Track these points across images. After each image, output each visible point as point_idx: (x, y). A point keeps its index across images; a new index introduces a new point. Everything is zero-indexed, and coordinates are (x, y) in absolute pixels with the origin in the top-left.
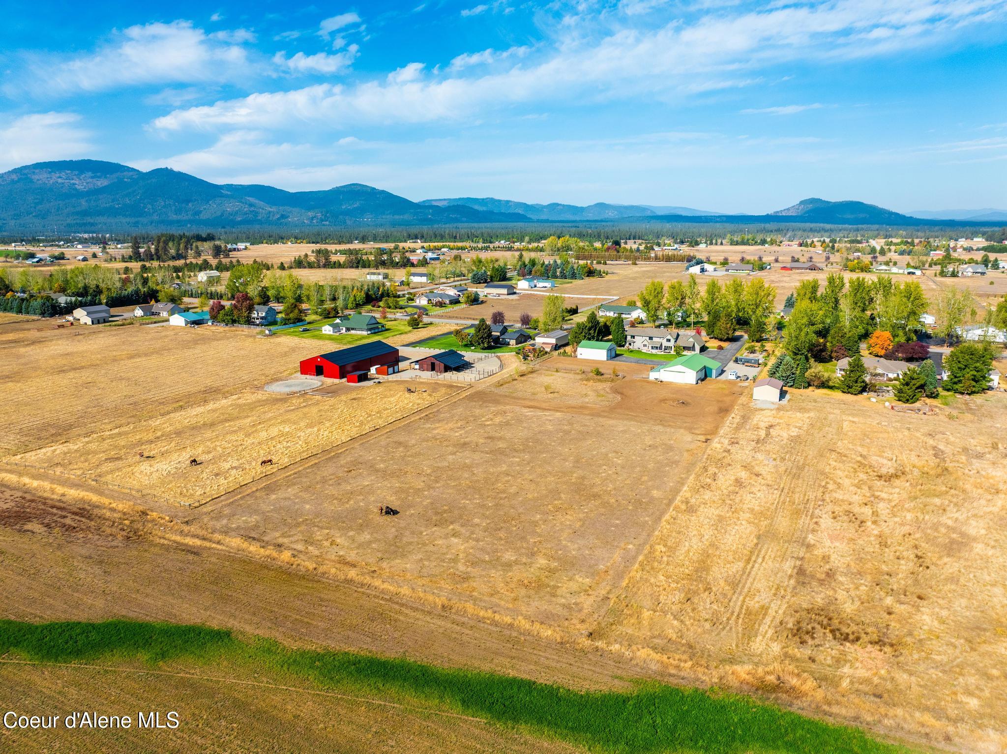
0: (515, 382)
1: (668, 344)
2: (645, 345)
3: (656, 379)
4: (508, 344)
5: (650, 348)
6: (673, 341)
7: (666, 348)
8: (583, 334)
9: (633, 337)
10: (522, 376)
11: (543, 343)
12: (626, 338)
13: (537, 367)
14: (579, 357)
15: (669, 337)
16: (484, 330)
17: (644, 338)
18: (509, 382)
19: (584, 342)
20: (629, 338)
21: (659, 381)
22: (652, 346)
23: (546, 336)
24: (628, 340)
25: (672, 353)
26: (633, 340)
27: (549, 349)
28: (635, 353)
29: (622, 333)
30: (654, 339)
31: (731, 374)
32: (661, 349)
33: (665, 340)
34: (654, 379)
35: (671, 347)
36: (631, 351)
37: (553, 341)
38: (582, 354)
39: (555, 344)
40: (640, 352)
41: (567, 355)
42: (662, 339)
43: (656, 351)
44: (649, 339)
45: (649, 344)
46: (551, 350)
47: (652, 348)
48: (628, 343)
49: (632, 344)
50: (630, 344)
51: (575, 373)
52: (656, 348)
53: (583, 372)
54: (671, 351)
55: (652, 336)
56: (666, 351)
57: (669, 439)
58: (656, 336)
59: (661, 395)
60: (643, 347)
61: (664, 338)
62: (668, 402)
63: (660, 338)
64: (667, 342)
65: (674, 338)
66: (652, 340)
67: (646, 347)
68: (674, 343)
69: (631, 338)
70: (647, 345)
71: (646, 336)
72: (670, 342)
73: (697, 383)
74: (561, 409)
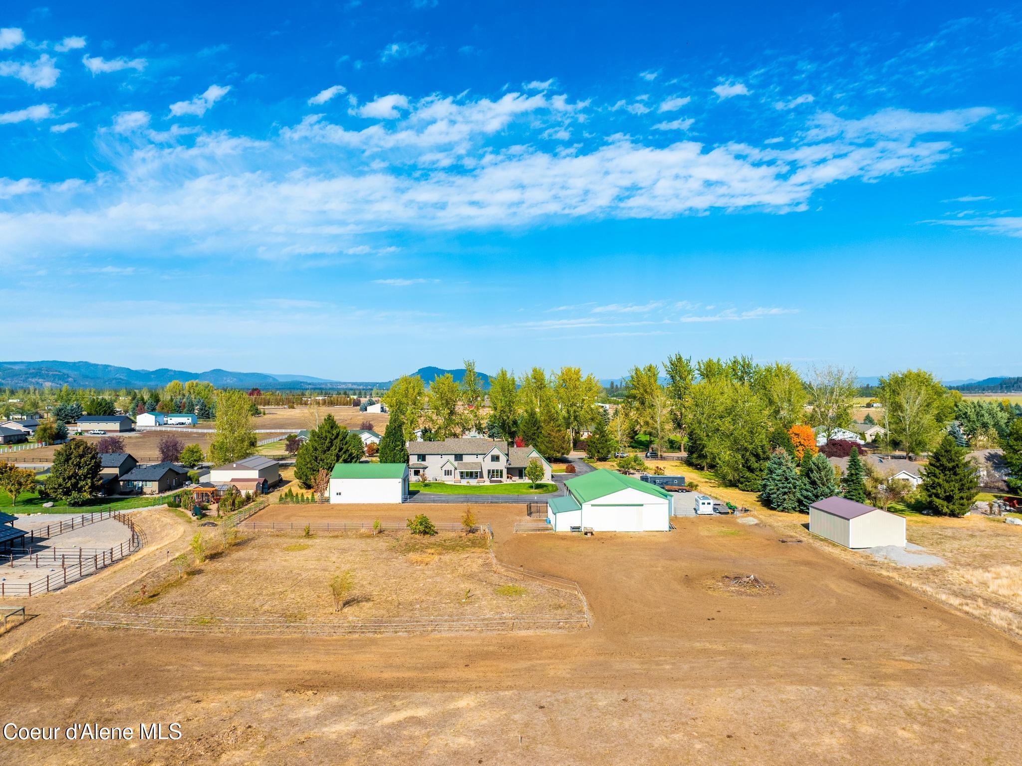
1: (496, 466)
2: (448, 473)
4: (141, 492)
5: (458, 476)
6: (503, 458)
7: (492, 473)
8: (334, 451)
9: (422, 457)
10: (213, 557)
11: (233, 480)
12: (408, 460)
13: (244, 530)
14: (334, 500)
15: (496, 452)
16: (81, 456)
17: (445, 458)
18: (178, 583)
19: (339, 467)
20: (413, 460)
21: (586, 534)
22: (462, 473)
23: (235, 466)
24: (413, 464)
25: (505, 483)
26: (423, 463)
27: (251, 492)
28: (435, 487)
29: (402, 450)
30: (466, 459)
31: (704, 504)
32: (482, 477)
33: (489, 458)
34: (569, 530)
35: (501, 472)
36: (426, 485)
37: (254, 474)
38: (340, 494)
39: (262, 480)
40: (442, 485)
41: (303, 500)
42: (481, 457)
43: (473, 482)
44: (456, 459)
45: (456, 469)
46: (256, 493)
47: (462, 477)
48: (413, 470)
49: (421, 471)
50: (417, 473)
51: (362, 536)
52: (471, 475)
53: (380, 532)
54: (502, 480)
55: (462, 453)
56: (493, 479)
58: (469, 453)
59: (651, 565)
60: (446, 475)
61: (485, 454)
62: (707, 584)
63: (477, 456)
64: (492, 461)
65: (506, 454)
66: (462, 460)
67: (451, 475)
68: (506, 463)
69: (418, 460)
70: (451, 471)
71: (449, 453)
72: (499, 461)
73: (670, 529)
74: (449, 673)
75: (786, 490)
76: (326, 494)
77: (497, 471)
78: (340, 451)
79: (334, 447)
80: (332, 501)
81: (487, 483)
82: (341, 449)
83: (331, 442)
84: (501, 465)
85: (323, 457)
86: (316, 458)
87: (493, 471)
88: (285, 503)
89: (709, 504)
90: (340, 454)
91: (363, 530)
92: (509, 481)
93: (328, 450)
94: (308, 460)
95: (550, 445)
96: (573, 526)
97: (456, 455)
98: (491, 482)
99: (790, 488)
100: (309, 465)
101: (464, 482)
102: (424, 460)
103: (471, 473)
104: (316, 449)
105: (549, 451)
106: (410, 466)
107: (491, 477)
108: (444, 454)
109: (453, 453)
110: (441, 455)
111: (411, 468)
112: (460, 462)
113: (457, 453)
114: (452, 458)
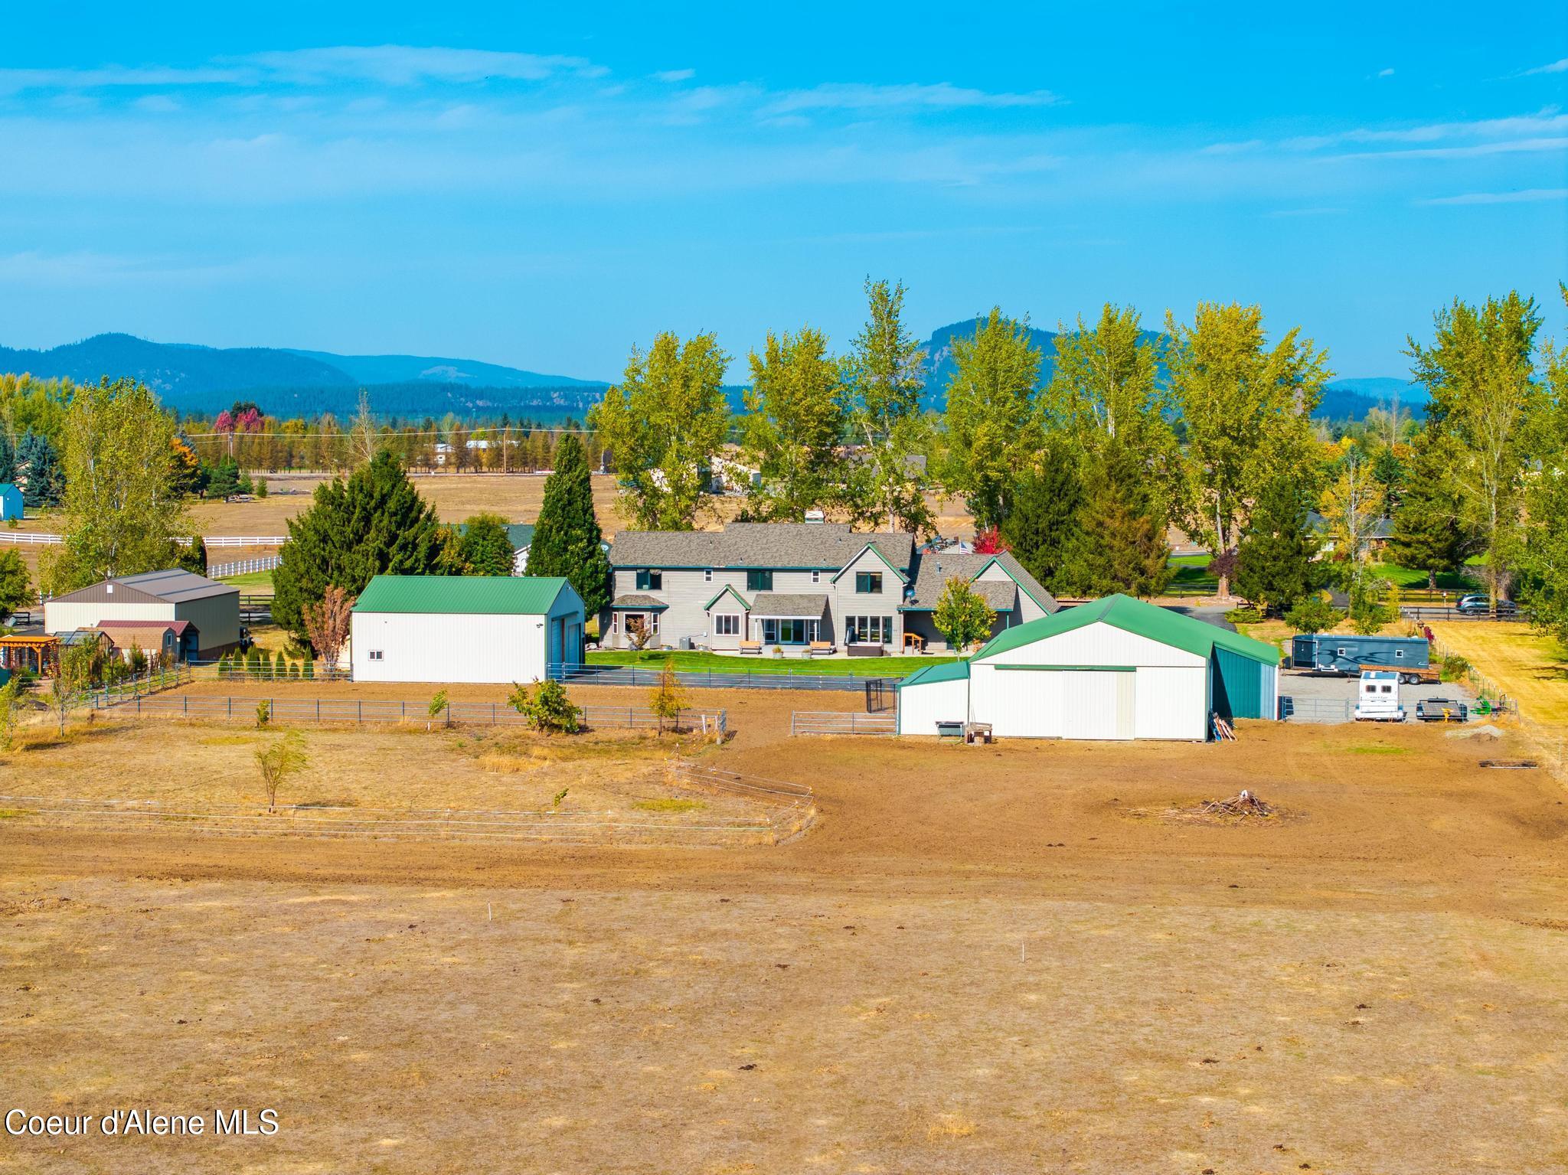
1: (870, 606)
2: (727, 625)
3: (950, 727)
5: (758, 635)
6: (893, 583)
7: (858, 628)
8: (374, 541)
9: (650, 579)
10: (35, 747)
11: (102, 624)
12: (609, 585)
13: (117, 716)
14: (364, 672)
15: (871, 563)
17: (720, 580)
19: (381, 584)
20: (625, 585)
21: (971, 740)
23: (110, 589)
24: (625, 597)
25: (895, 656)
26: (654, 594)
27: (150, 652)
28: (677, 661)
29: (591, 555)
30: (783, 584)
31: (1371, 689)
32: (827, 634)
33: (849, 580)
34: (935, 731)
35: (888, 621)
36: (653, 657)
37: (165, 612)
38: (379, 655)
39: (183, 626)
40: (709, 657)
41: (281, 672)
42: (825, 578)
43: (794, 652)
44: (752, 585)
45: (751, 613)
46: (161, 657)
47: (770, 638)
48: (621, 616)
49: (648, 617)
50: (634, 621)
51: (399, 731)
52: (797, 633)
53: (450, 725)
54: (887, 647)
55: (770, 565)
56: (859, 644)
57: (1441, 964)
58: (790, 566)
59: (1059, 787)
60: (719, 631)
61: (837, 570)
62: (1142, 810)
63: (816, 574)
64: (859, 590)
65: (902, 571)
66: (770, 588)
67: (736, 631)
68: (905, 597)
69: (639, 586)
70: (736, 619)
71: (731, 565)
72: (880, 592)
73: (1211, 736)
74: (439, 874)
76: (343, 663)
77: (875, 622)
78: (389, 544)
79: (372, 534)
80: (358, 677)
81: (842, 655)
82: (393, 538)
83: (367, 519)
84: (888, 602)
85: (345, 558)
87: (863, 621)
89: (1387, 689)
90: (390, 551)
91: (403, 721)
92: (912, 652)
93: (360, 541)
94: (302, 567)
96: (944, 720)
97: (750, 571)
98: (852, 652)
100: (304, 583)
101: (768, 652)
102: (656, 583)
103: (797, 625)
104: (325, 539)
105: (1095, 577)
106: (615, 604)
107: (854, 638)
108: (716, 570)
109: (745, 565)
110: (708, 573)
111: (617, 610)
112: (763, 592)
113: (755, 565)
114: (740, 580)
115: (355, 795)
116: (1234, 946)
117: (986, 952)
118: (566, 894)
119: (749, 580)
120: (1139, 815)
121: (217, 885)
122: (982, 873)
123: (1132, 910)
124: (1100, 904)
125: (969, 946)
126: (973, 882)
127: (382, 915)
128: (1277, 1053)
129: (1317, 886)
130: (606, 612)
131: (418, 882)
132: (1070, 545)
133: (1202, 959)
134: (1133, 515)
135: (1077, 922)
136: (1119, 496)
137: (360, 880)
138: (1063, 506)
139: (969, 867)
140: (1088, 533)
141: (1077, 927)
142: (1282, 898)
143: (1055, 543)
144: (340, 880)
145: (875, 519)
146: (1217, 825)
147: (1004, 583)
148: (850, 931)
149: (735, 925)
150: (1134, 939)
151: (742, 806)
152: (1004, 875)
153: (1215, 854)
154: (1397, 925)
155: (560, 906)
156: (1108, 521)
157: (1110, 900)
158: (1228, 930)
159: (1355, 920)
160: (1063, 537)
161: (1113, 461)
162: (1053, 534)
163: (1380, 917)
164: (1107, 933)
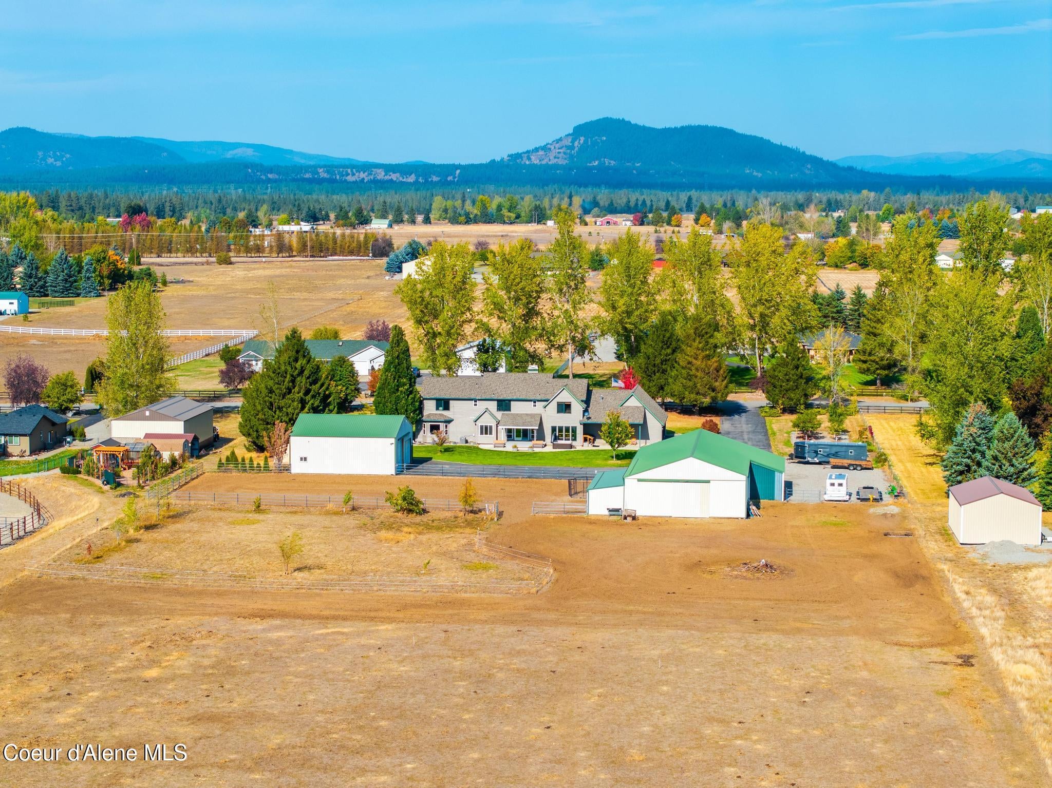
0: (140, 548)
1: (564, 420)
2: (486, 430)
3: (614, 511)
4: (4, 452)
5: (503, 436)
6: (577, 408)
7: (558, 433)
8: (297, 394)
9: (444, 404)
10: (148, 528)
11: (148, 436)
12: (420, 409)
13: (177, 502)
14: (297, 468)
15: (565, 397)
17: (482, 405)
18: (118, 549)
19: (305, 419)
20: (430, 408)
21: (625, 518)
22: (509, 431)
23: (147, 413)
24: (429, 415)
25: (579, 448)
26: (445, 413)
27: (177, 454)
28: (460, 453)
29: (411, 392)
30: (516, 407)
31: (833, 485)
32: (541, 437)
33: (553, 406)
34: (606, 513)
35: (574, 430)
36: (447, 450)
37: (177, 427)
39: (190, 437)
40: (474, 450)
41: (252, 468)
42: (540, 405)
43: (524, 446)
44: (500, 408)
45: (498, 423)
46: (182, 456)
47: (508, 438)
48: (428, 425)
49: (442, 426)
50: (435, 428)
51: (328, 513)
52: (525, 435)
53: (354, 509)
54: (574, 443)
55: (509, 398)
56: (560, 442)
57: (846, 668)
58: (521, 398)
59: (671, 552)
60: (482, 433)
61: (547, 401)
62: (713, 568)
63: (535, 402)
64: (558, 412)
65: (582, 401)
66: (510, 410)
67: (491, 433)
68: (584, 416)
69: (437, 409)
70: (491, 427)
71: (488, 397)
72: (570, 413)
73: (748, 515)
74: (380, 614)
75: (960, 468)
76: (285, 460)
77: (567, 429)
78: (306, 394)
79: (296, 389)
80: (294, 470)
81: (549, 449)
82: (307, 392)
83: (293, 381)
84: (575, 418)
85: (282, 403)
86: (271, 404)
87: (561, 429)
88: (226, 471)
89: (840, 485)
90: (308, 398)
91: (330, 506)
92: (588, 447)
93: (290, 392)
94: (259, 408)
95: (690, 384)
96: (611, 507)
97: (498, 401)
98: (555, 446)
99: (968, 466)
100: (261, 416)
101: (509, 447)
102: (447, 408)
103: (525, 431)
104: (271, 391)
105: (687, 393)
106: (424, 418)
107: (556, 438)
108: (479, 400)
109: (496, 398)
110: (475, 401)
111: (426, 422)
112: (505, 412)
113: (501, 398)
114: (493, 406)
115: (323, 560)
116: (754, 658)
117: (643, 663)
118: (445, 627)
119: (498, 406)
120: (711, 572)
121: (277, 622)
122: (638, 612)
123: (708, 635)
124: (693, 632)
125: (635, 659)
126: (635, 618)
127: (363, 641)
128: (770, 718)
129: (795, 620)
130: (419, 423)
131: (372, 619)
132: (673, 374)
133: (740, 665)
134: (708, 357)
135: (683, 643)
136: (700, 346)
137: (345, 619)
138: (669, 351)
139: (631, 608)
140: (683, 368)
141: (684, 647)
142: (778, 628)
143: (664, 372)
144: (335, 618)
145: (561, 348)
146: (750, 579)
147: (638, 407)
148: (580, 650)
149: (528, 646)
150: (709, 654)
151: (516, 567)
152: (649, 613)
153: (747, 599)
154: (829, 645)
155: (443, 635)
156: (694, 361)
157: (698, 629)
158: (752, 648)
159: (810, 642)
160: (669, 369)
161: (698, 325)
162: (664, 367)
163: (822, 639)
164: (698, 650)
